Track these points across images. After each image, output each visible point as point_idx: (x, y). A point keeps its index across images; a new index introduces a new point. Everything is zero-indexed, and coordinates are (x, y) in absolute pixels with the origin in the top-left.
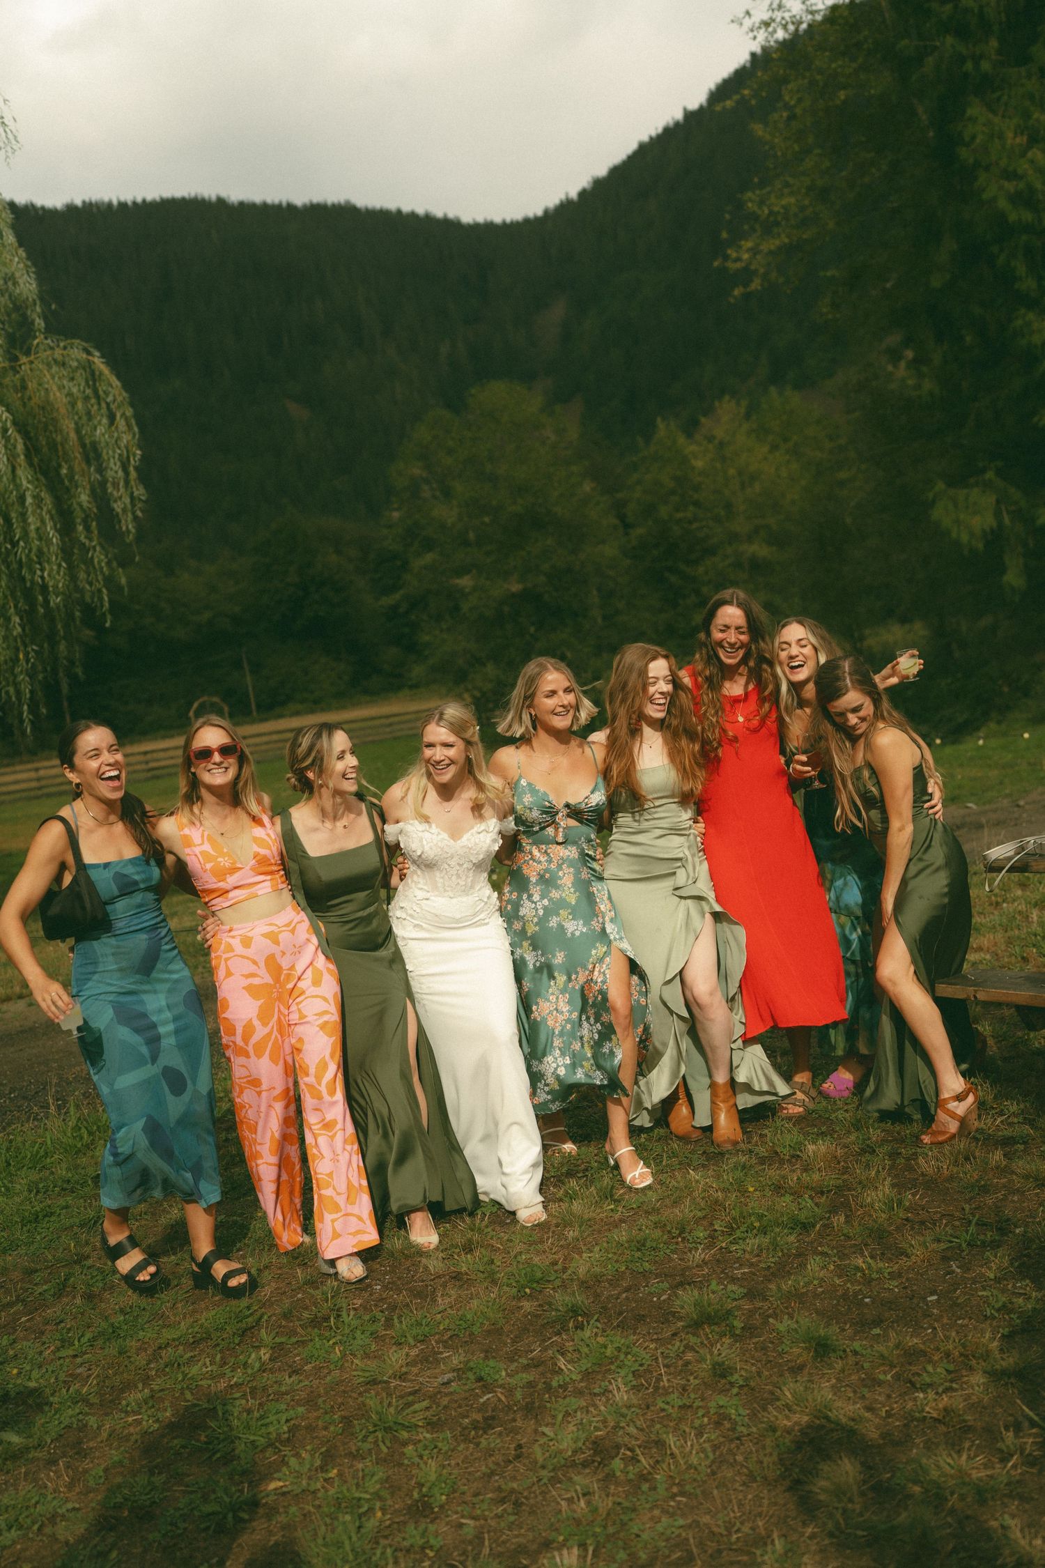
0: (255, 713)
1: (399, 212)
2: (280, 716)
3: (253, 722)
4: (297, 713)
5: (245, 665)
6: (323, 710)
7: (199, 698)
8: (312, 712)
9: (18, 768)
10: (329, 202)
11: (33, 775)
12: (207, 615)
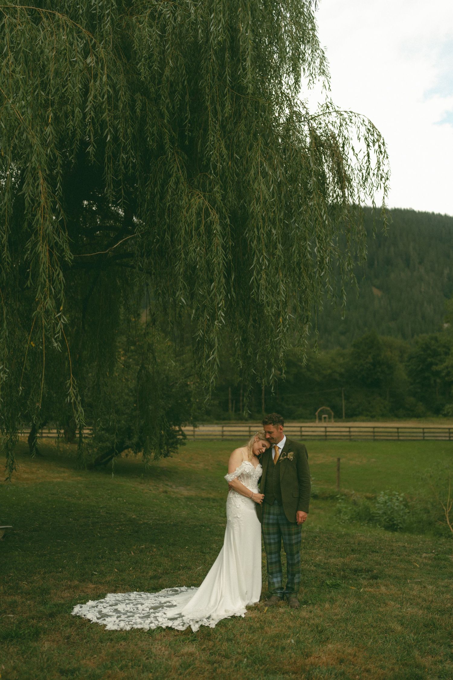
0: (344, 418)
1: (433, 213)
2: (355, 421)
3: (343, 421)
4: (363, 421)
5: (343, 395)
6: (375, 421)
7: (320, 407)
8: (370, 421)
9: (240, 425)
10: (403, 208)
11: (247, 429)
12: (329, 371)
